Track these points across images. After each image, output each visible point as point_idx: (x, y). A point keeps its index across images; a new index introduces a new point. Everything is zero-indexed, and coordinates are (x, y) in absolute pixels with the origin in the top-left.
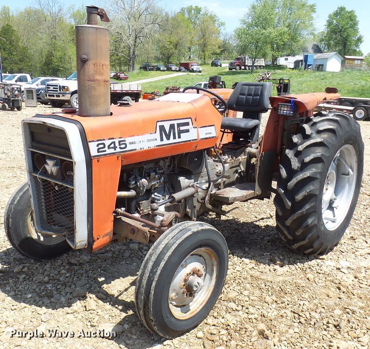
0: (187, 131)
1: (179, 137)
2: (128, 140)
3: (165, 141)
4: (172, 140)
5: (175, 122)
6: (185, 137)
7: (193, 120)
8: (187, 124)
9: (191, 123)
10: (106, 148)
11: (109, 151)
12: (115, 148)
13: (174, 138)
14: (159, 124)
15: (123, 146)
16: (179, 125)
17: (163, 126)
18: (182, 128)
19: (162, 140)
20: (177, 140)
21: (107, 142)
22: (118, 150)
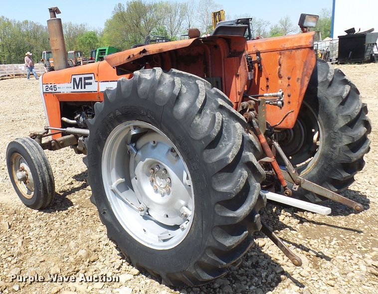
0: (90, 84)
1: (85, 88)
2: (58, 86)
3: (76, 90)
4: (80, 90)
5: (83, 76)
6: (88, 88)
7: (96, 76)
8: (91, 78)
9: (93, 78)
10: (49, 89)
11: (50, 91)
12: (52, 89)
13: (81, 88)
14: (73, 77)
15: (55, 89)
16: (85, 79)
17: (75, 79)
18: (87, 81)
19: (74, 88)
20: (83, 90)
21: (50, 86)
22: (53, 91)
